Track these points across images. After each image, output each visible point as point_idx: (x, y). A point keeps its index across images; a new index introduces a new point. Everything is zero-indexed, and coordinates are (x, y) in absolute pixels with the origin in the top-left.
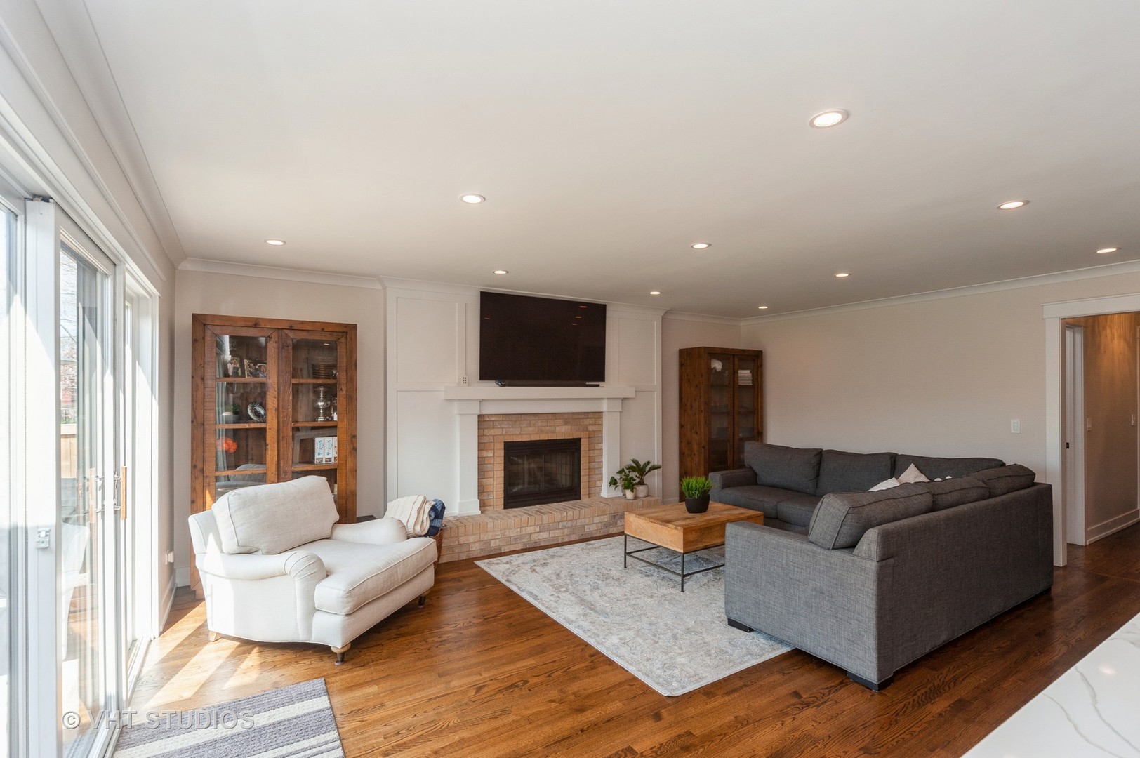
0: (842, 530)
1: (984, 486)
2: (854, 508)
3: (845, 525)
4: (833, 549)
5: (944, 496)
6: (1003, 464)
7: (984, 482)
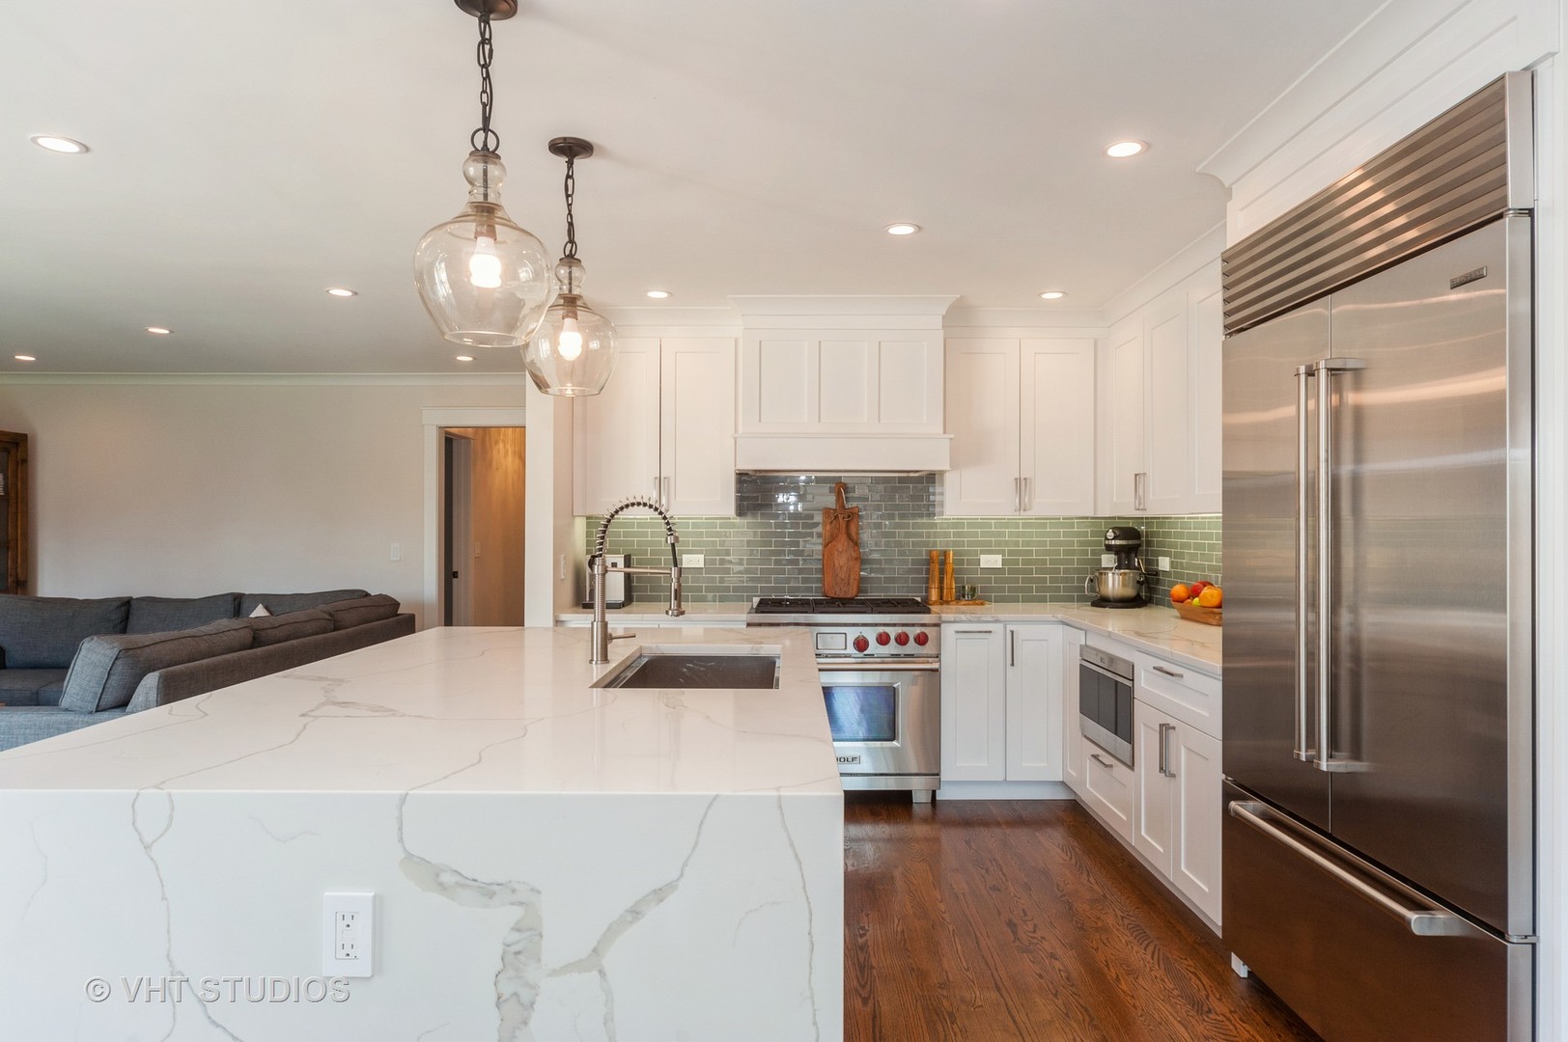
0: (110, 681)
1: (329, 617)
2: (127, 650)
3: (114, 675)
4: (97, 711)
5: (269, 631)
6: (367, 595)
7: (330, 614)
